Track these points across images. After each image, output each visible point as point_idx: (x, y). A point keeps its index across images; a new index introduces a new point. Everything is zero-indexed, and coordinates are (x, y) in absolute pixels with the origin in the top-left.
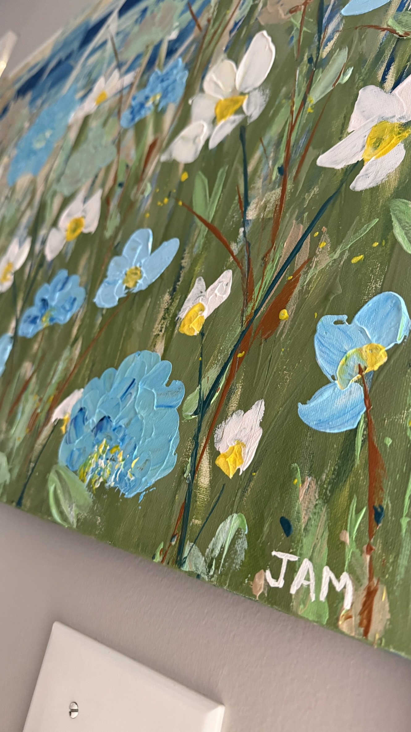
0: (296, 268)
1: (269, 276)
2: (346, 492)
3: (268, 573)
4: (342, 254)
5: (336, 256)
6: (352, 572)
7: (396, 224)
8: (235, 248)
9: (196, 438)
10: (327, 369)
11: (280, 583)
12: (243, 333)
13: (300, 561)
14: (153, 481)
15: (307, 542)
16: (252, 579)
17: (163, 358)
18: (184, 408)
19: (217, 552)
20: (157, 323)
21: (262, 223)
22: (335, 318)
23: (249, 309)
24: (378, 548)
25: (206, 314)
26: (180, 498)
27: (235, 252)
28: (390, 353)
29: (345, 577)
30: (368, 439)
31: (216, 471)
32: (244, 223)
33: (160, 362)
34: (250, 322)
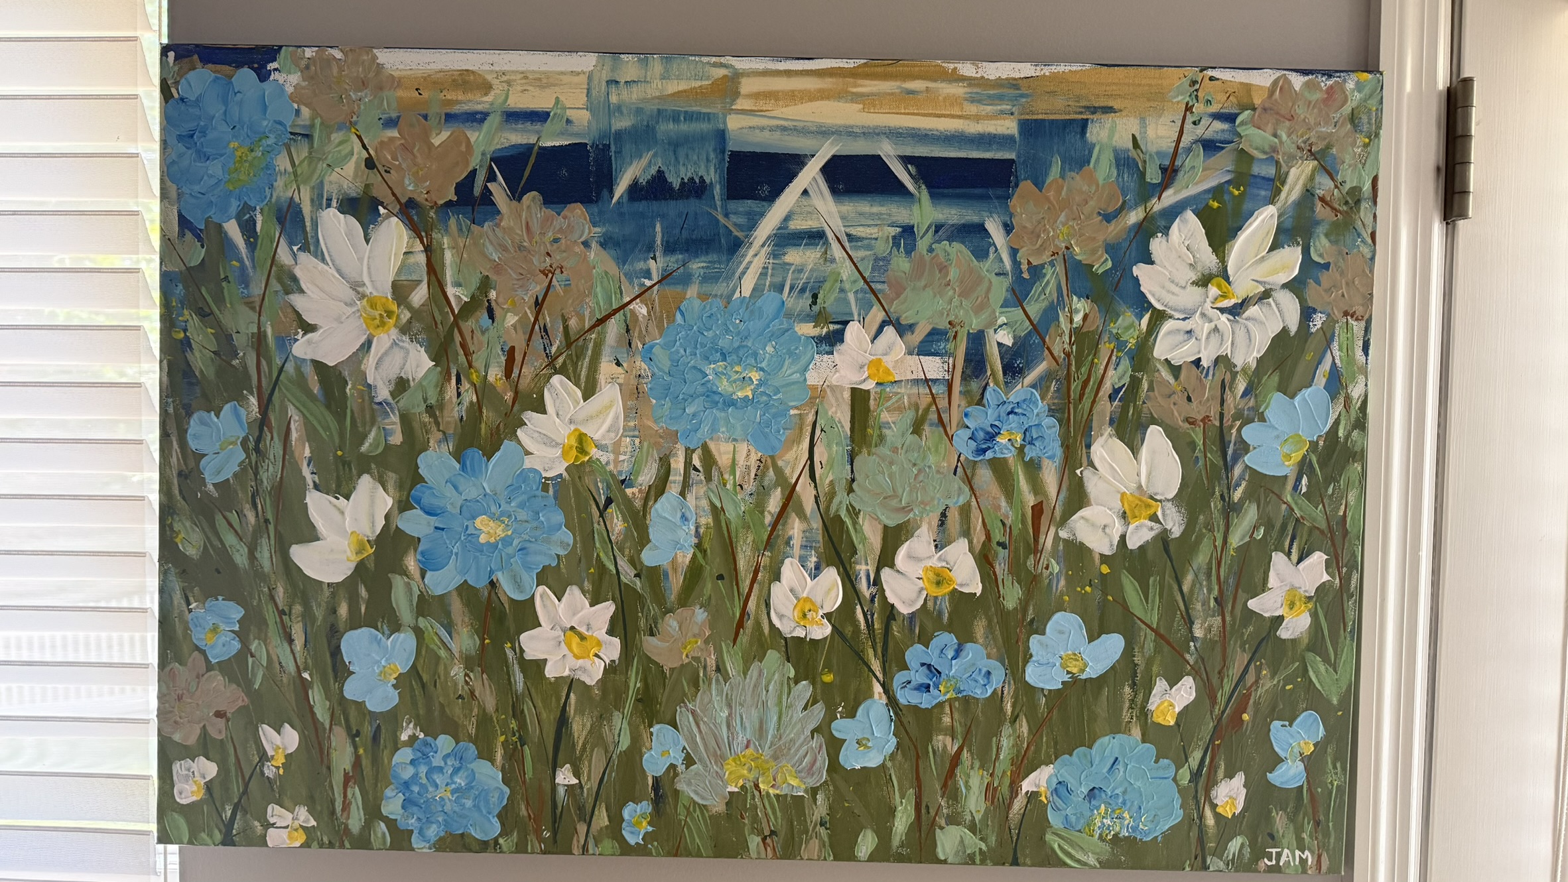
0: (1249, 684)
1: (1227, 687)
2: (1301, 816)
3: (1266, 860)
4: (1279, 682)
5: (1275, 682)
6: (1309, 850)
7: (1310, 669)
8: (1191, 659)
9: (1196, 797)
10: (1282, 754)
11: (1274, 862)
12: (1215, 727)
13: (1282, 851)
14: (1167, 827)
15: (1285, 842)
16: (1257, 864)
17: (1144, 741)
18: (1178, 778)
19: (1231, 857)
20: (1125, 711)
21: (1209, 644)
22: (1282, 723)
23: (1217, 710)
24: (1320, 837)
25: (1177, 710)
26: (1194, 834)
27: (1192, 662)
28: (1315, 745)
29: (1307, 852)
30: (1309, 789)
31: (1218, 816)
32: (1194, 639)
33: (1142, 746)
34: (1220, 720)
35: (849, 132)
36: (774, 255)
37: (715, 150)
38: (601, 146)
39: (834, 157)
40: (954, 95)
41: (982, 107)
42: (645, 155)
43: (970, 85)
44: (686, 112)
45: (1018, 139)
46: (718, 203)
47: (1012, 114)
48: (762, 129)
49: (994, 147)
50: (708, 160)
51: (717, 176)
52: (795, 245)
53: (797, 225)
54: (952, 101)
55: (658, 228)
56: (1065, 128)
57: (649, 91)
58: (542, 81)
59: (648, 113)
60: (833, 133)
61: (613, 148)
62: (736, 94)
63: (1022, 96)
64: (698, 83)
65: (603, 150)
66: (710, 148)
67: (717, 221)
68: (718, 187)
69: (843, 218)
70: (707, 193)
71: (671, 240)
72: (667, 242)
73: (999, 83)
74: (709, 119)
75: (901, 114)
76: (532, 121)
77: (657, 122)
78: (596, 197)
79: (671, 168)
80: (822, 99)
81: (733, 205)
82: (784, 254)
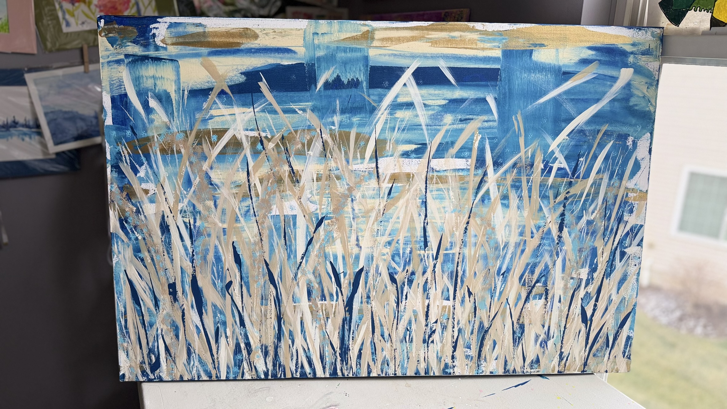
35: (425, 57)
36: (391, 114)
37: (363, 66)
38: (311, 64)
39: (418, 68)
40: (473, 39)
41: (486, 44)
42: (331, 68)
43: (480, 34)
44: (350, 48)
45: (501, 59)
46: (365, 90)
47: (499, 47)
48: (385, 55)
49: (491, 62)
50: (360, 70)
51: (365, 77)
52: (400, 109)
53: (401, 100)
54: (472, 41)
55: (338, 102)
56: (522, 54)
57: (333, 38)
58: (283, 33)
59: (332, 48)
60: (418, 57)
61: (316, 65)
62: (373, 39)
63: (503, 39)
64: (356, 34)
65: (312, 66)
66: (361, 65)
67: (365, 99)
68: (365, 83)
69: (422, 96)
70: (360, 85)
71: (344, 108)
72: (342, 109)
73: (493, 33)
74: (361, 51)
75: (449, 47)
76: (278, 53)
77: (337, 53)
78: (309, 88)
79: (343, 74)
80: (413, 41)
81: (372, 91)
82: (395, 113)
